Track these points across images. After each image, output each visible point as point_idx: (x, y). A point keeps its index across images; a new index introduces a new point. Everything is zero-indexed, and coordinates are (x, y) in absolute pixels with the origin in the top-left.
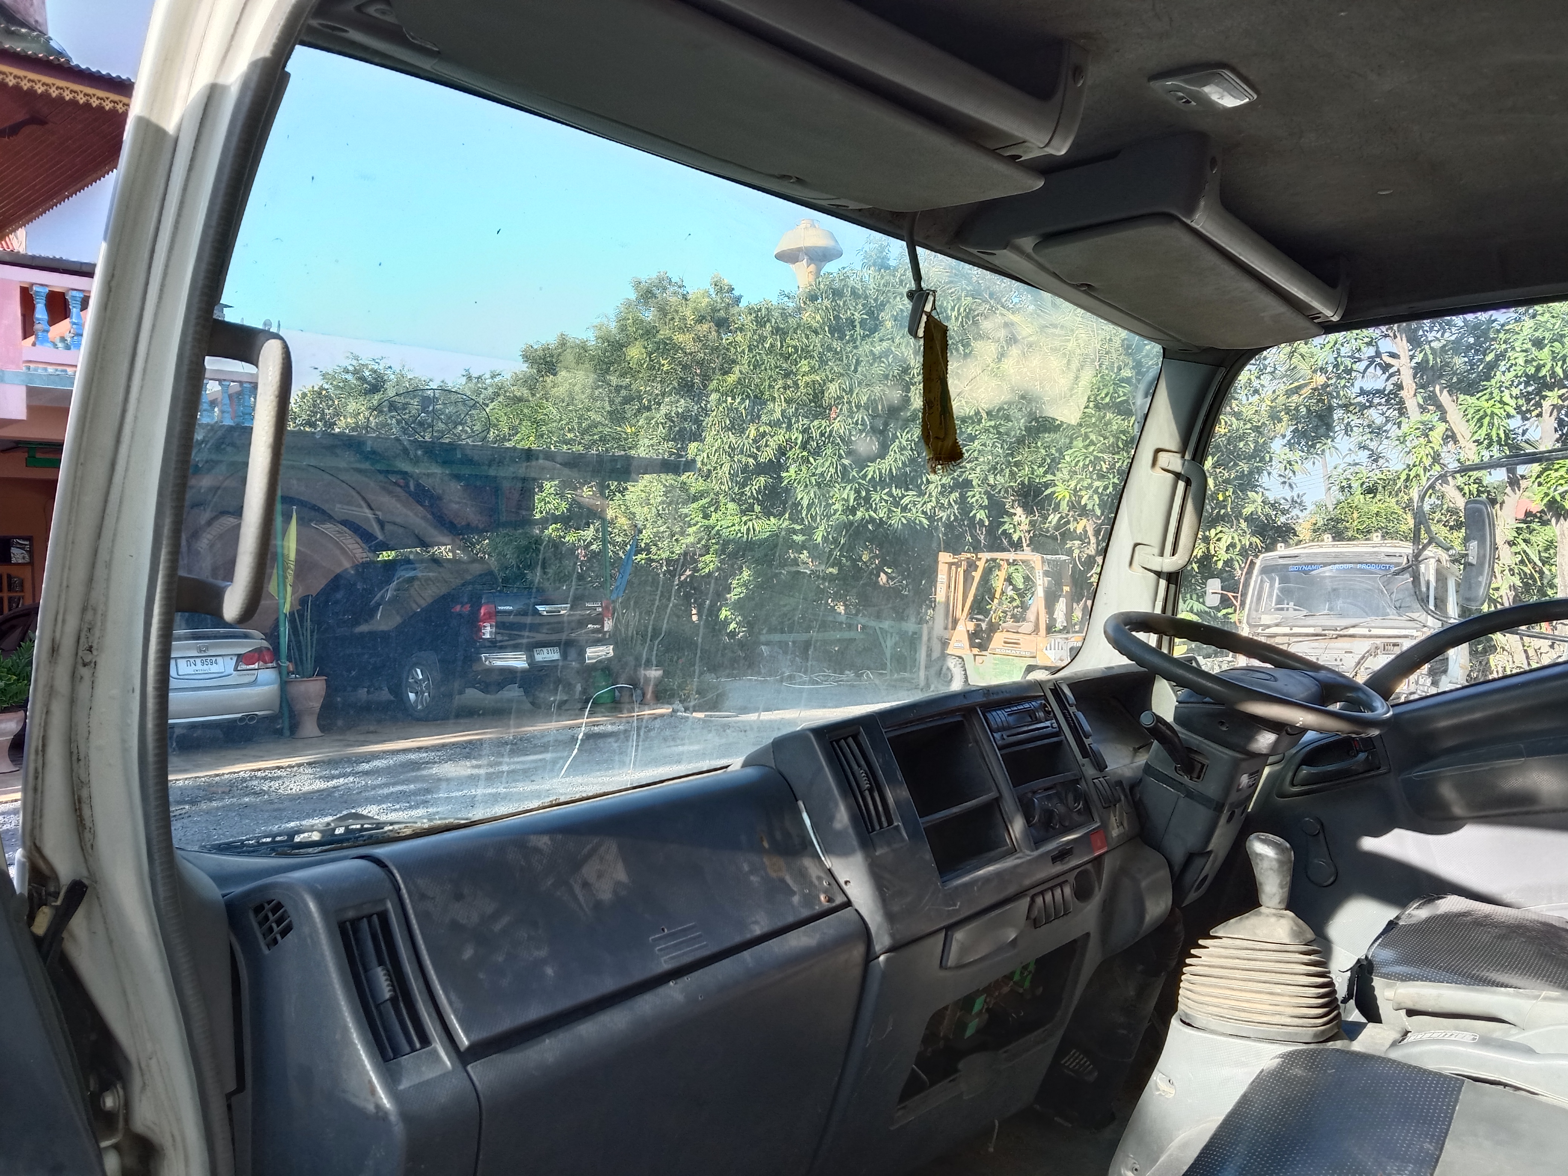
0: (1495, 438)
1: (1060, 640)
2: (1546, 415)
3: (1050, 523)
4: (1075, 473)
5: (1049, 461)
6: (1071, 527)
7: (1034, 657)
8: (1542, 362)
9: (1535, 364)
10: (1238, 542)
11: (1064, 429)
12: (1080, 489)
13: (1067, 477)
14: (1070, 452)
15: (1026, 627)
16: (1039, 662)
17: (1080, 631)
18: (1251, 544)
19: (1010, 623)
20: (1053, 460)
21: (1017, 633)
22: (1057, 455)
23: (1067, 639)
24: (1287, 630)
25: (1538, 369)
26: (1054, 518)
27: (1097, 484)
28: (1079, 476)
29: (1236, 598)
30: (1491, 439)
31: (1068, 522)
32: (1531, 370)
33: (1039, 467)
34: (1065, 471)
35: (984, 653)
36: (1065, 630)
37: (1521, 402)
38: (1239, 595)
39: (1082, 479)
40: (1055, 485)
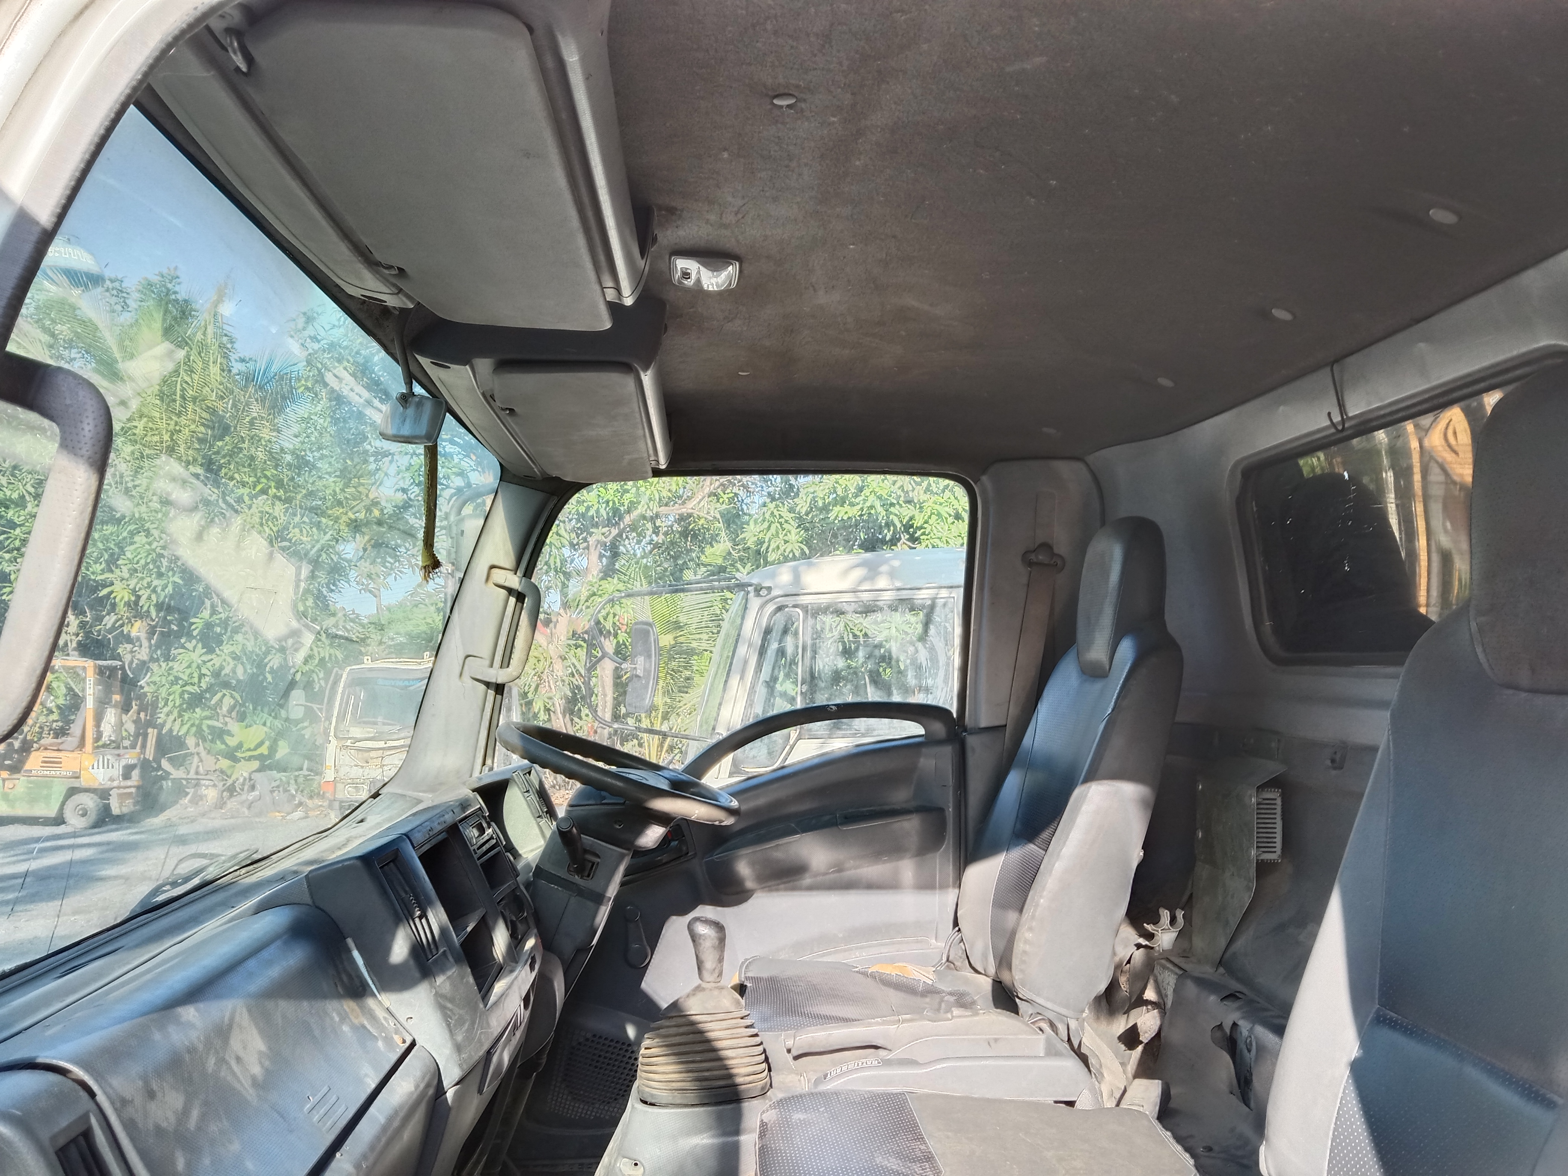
0: (552, 567)
1: (109, 757)
2: (592, 549)
3: (105, 625)
4: (136, 571)
5: (106, 556)
6: (126, 630)
7: (78, 777)
8: (590, 504)
9: (585, 504)
10: (317, 655)
11: (125, 523)
12: (140, 589)
13: (126, 575)
14: (132, 547)
15: (71, 741)
16: (83, 783)
17: (133, 747)
18: (330, 655)
19: (48, 740)
20: (112, 555)
21: (58, 750)
22: (117, 550)
23: (119, 755)
24: (381, 744)
25: (588, 508)
26: (109, 620)
27: (156, 582)
28: (140, 575)
29: (321, 710)
30: (549, 566)
31: (122, 625)
32: (582, 509)
33: (95, 563)
34: (125, 569)
35: (16, 776)
36: (116, 745)
37: (573, 535)
38: (324, 707)
39: (142, 579)
40: (112, 584)
